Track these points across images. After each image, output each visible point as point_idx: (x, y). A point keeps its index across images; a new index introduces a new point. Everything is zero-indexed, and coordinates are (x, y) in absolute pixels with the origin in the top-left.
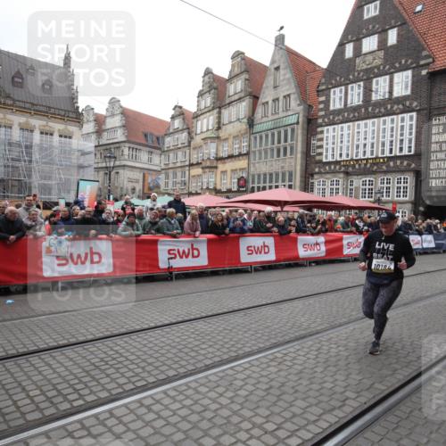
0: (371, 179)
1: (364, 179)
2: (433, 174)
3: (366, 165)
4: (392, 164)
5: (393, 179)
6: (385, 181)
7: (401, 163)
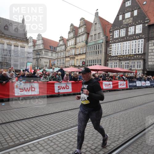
2: (150, 60)
4: (135, 57)
5: (136, 62)
6: (133, 63)
7: (139, 56)
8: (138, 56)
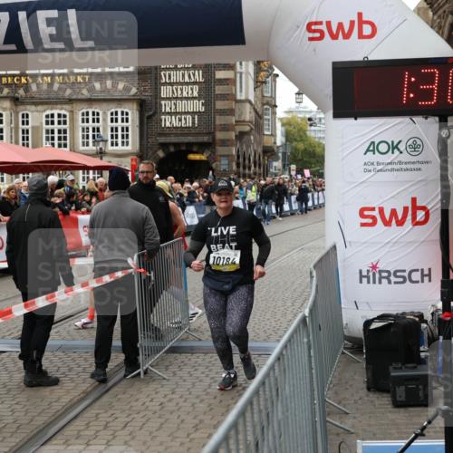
0: (63, 112)
1: (49, 112)
2: (167, 106)
3: (50, 85)
4: (97, 86)
5: (105, 113)
6: (91, 117)
7: (114, 85)
8: (109, 83)
